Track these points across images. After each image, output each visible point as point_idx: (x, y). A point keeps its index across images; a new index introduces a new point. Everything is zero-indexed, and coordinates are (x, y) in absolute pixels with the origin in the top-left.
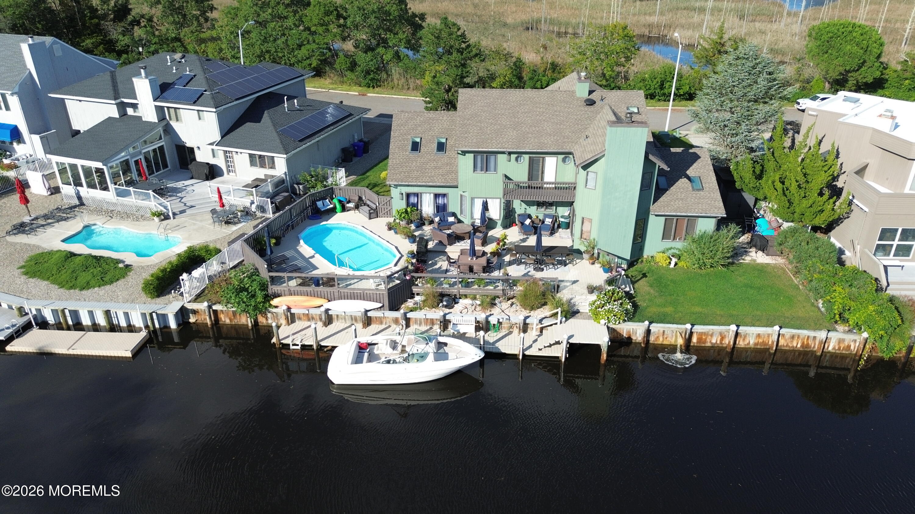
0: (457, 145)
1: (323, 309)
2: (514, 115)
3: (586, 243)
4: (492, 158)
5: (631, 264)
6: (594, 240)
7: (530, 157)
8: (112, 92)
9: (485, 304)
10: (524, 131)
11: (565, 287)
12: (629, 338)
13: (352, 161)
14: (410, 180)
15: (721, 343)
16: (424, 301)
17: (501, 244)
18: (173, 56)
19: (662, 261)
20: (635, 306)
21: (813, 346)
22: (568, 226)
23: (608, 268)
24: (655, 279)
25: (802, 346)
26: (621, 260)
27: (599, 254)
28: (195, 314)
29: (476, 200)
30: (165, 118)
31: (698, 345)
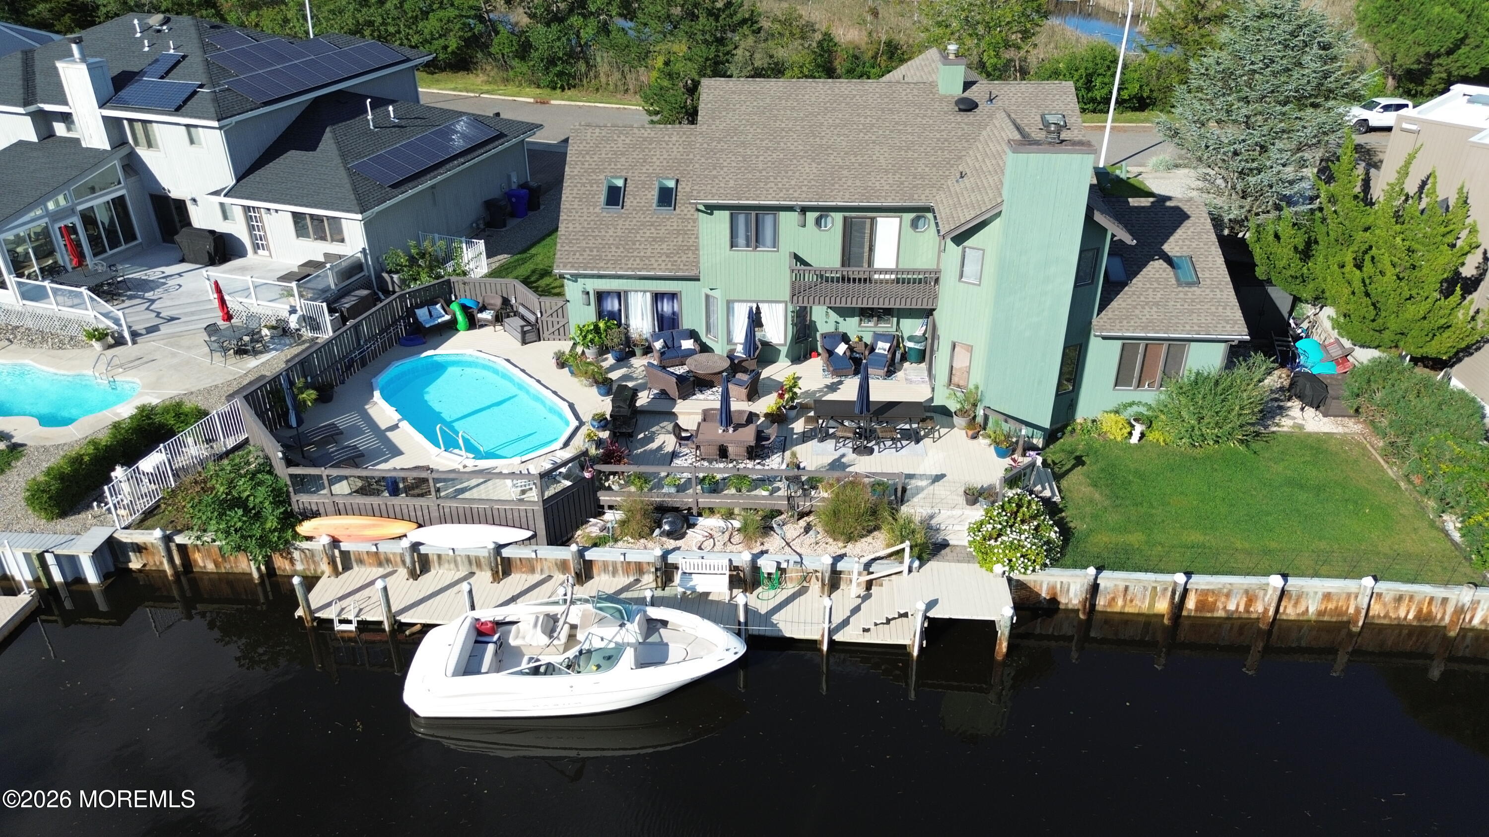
0: (695, 193)
1: (405, 543)
2: (812, 132)
3: (959, 394)
4: (768, 220)
5: (1051, 436)
6: (977, 388)
7: (845, 218)
8: (21, 91)
9: (751, 529)
10: (834, 163)
11: (919, 490)
12: (1054, 601)
13: (505, 226)
14: (602, 265)
15: (1247, 610)
16: (623, 523)
17: (786, 396)
18: (146, 21)
19: (1113, 431)
20: (1066, 532)
21: (1439, 616)
22: (921, 356)
23: (1005, 447)
24: (1103, 470)
25: (1418, 617)
26: (1031, 430)
27: (986, 418)
28: (140, 552)
29: (736, 305)
30: (125, 142)
31: (1199, 614)
